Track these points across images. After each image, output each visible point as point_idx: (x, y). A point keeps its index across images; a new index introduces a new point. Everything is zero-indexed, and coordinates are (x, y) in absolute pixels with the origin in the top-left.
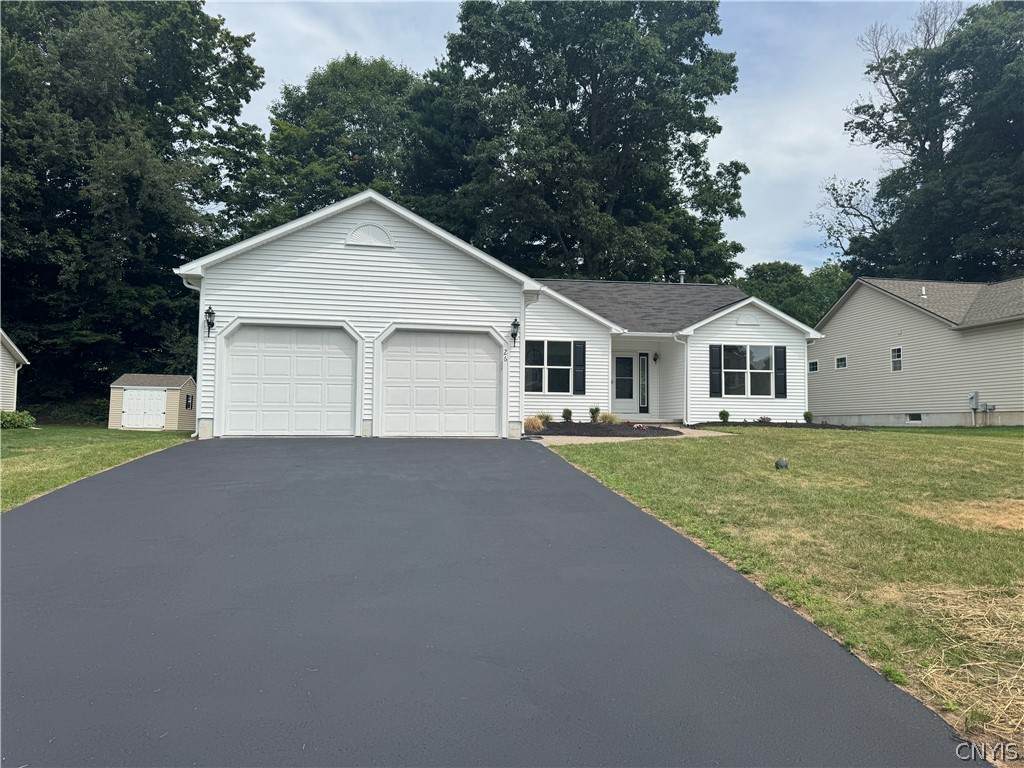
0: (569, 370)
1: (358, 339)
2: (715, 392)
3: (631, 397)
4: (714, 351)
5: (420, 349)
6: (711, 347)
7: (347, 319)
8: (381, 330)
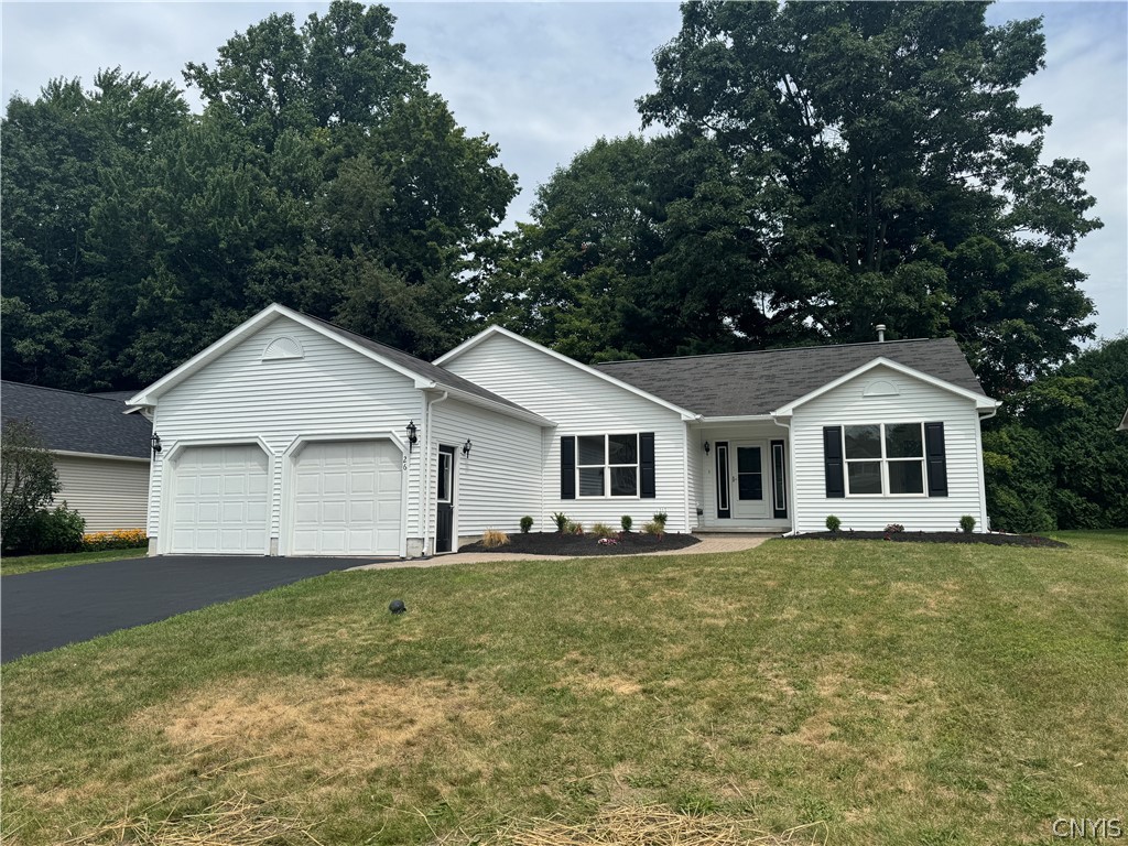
0: (635, 468)
1: (269, 454)
2: (834, 489)
3: (759, 497)
4: (831, 435)
5: (329, 461)
6: (826, 429)
7: (260, 435)
8: (289, 444)
